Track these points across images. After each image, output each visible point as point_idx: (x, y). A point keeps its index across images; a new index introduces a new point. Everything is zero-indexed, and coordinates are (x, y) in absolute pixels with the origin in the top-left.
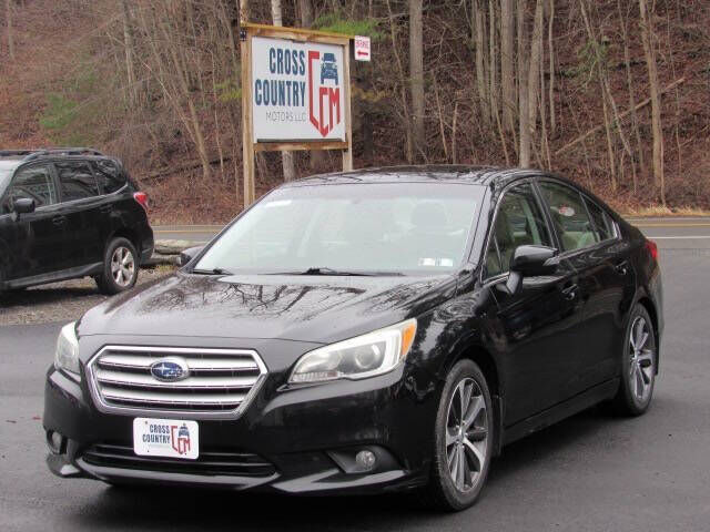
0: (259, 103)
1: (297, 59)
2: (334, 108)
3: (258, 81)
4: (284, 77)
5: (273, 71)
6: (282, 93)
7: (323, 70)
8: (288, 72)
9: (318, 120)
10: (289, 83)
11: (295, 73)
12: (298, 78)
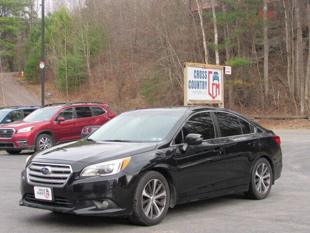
0: (190, 88)
1: (204, 74)
2: (218, 90)
3: (190, 81)
4: (199, 80)
5: (195, 78)
6: (198, 85)
7: (214, 77)
8: (201, 78)
9: (211, 94)
10: (201, 82)
11: (203, 78)
12: (204, 80)
